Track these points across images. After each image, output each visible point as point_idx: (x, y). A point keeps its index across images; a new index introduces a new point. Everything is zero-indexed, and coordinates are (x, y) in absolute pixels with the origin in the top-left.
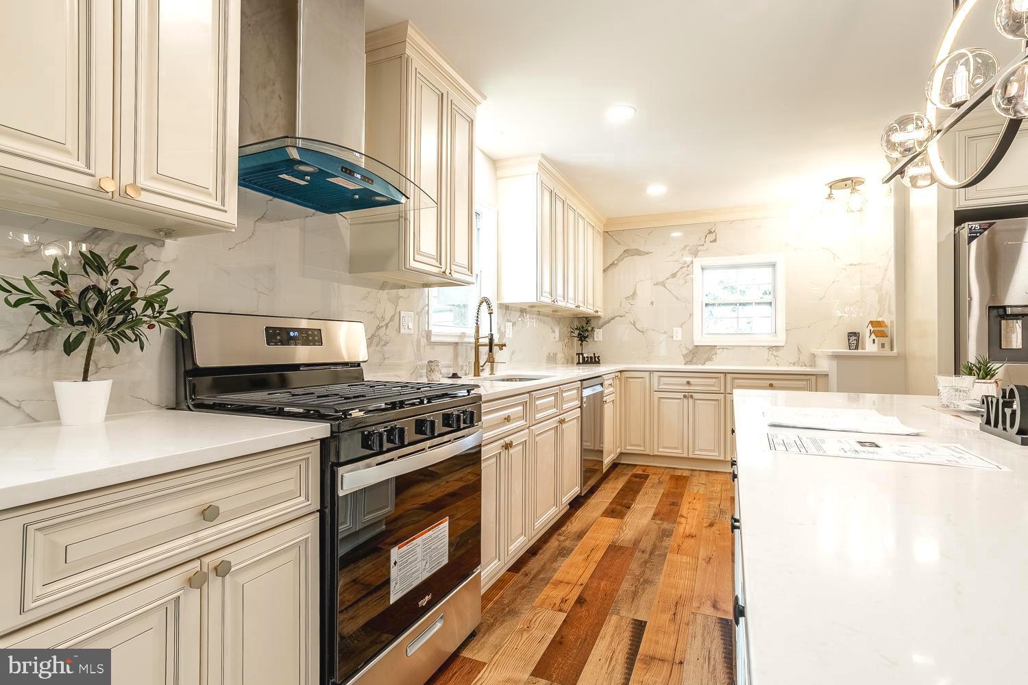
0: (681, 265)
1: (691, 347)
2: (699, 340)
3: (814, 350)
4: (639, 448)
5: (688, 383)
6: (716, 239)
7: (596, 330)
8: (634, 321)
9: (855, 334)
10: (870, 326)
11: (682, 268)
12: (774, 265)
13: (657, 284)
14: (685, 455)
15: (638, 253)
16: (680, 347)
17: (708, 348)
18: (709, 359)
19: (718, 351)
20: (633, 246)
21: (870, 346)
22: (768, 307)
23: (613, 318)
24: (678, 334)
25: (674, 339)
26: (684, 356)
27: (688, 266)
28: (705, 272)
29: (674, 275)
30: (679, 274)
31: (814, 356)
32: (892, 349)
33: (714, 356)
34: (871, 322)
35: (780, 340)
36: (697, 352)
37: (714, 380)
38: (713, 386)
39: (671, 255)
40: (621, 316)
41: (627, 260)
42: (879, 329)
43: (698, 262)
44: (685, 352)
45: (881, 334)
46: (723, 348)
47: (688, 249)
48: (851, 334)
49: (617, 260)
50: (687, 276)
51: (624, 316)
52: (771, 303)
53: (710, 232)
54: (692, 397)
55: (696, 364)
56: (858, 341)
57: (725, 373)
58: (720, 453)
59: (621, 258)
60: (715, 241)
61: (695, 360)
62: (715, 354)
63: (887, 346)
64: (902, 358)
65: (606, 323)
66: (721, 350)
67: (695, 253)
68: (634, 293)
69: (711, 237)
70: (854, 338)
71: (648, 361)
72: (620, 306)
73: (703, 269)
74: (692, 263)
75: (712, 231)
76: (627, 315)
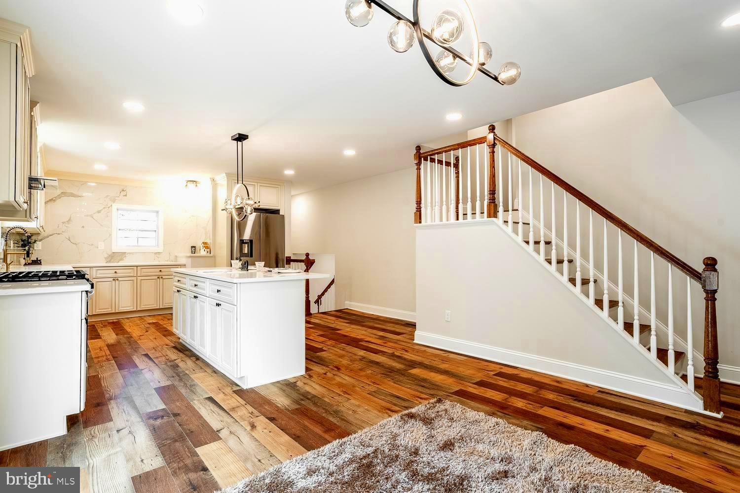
0: (104, 206)
1: (110, 253)
2: (115, 249)
3: (176, 254)
5: (116, 272)
7: (38, 242)
8: (69, 238)
9: (194, 247)
10: (203, 245)
11: (105, 208)
12: (157, 212)
13: (87, 216)
14: (114, 311)
15: (73, 195)
16: (103, 253)
17: (121, 253)
18: (121, 259)
19: (127, 255)
20: (68, 191)
21: (203, 253)
22: (154, 233)
23: (52, 235)
24: (102, 246)
25: (99, 248)
26: (106, 258)
27: (109, 207)
28: (119, 211)
29: (99, 212)
30: (102, 212)
31: (176, 256)
32: (210, 253)
34: (203, 243)
35: (160, 249)
36: (113, 256)
37: (131, 270)
38: (130, 273)
39: (98, 200)
40: (59, 234)
41: (65, 199)
42: (206, 246)
43: (115, 206)
44: (106, 256)
45: (207, 248)
47: (109, 198)
48: (192, 247)
49: (56, 197)
50: (108, 214)
51: (61, 234)
52: (155, 231)
53: (123, 190)
54: (118, 280)
55: (113, 262)
56: (195, 250)
57: (137, 266)
58: (134, 307)
59: (59, 197)
60: (126, 195)
61: (112, 260)
62: (125, 257)
63: (209, 252)
64: (214, 257)
65: (45, 238)
66: (129, 254)
67: (114, 201)
68: (69, 221)
69: (124, 193)
70: (194, 249)
72: (58, 227)
73: (117, 210)
74: (111, 206)
75: (125, 190)
76: (63, 233)
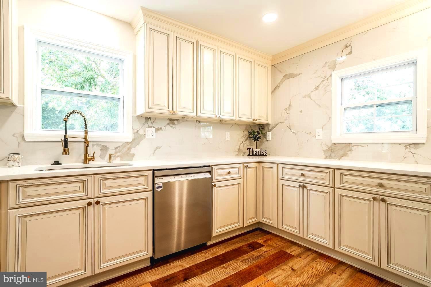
0: (322, 79)
1: (330, 145)
2: (336, 138)
4: (270, 221)
5: (303, 175)
6: (351, 51)
7: (267, 133)
8: (290, 126)
11: (323, 81)
12: (415, 63)
13: (305, 96)
14: (301, 235)
15: (293, 76)
16: (321, 144)
17: (344, 145)
18: (345, 155)
19: (353, 148)
20: (289, 72)
23: (277, 125)
24: (320, 134)
25: (317, 138)
26: (325, 152)
27: (328, 79)
28: (345, 81)
29: (317, 88)
30: (321, 86)
33: (349, 153)
36: (334, 148)
37: (324, 174)
38: (323, 179)
39: (315, 73)
40: (282, 123)
41: (287, 82)
43: (336, 75)
44: (325, 148)
46: (358, 145)
47: (327, 65)
49: (279, 83)
50: (327, 87)
53: (346, 47)
54: (306, 187)
55: (333, 158)
59: (282, 82)
60: (350, 53)
61: (332, 156)
62: (350, 150)
65: (273, 128)
66: (356, 147)
67: (334, 67)
68: (290, 105)
69: (348, 50)
71: (298, 155)
72: (282, 115)
73: (342, 80)
74: (331, 75)
75: (348, 45)
76: (285, 122)
